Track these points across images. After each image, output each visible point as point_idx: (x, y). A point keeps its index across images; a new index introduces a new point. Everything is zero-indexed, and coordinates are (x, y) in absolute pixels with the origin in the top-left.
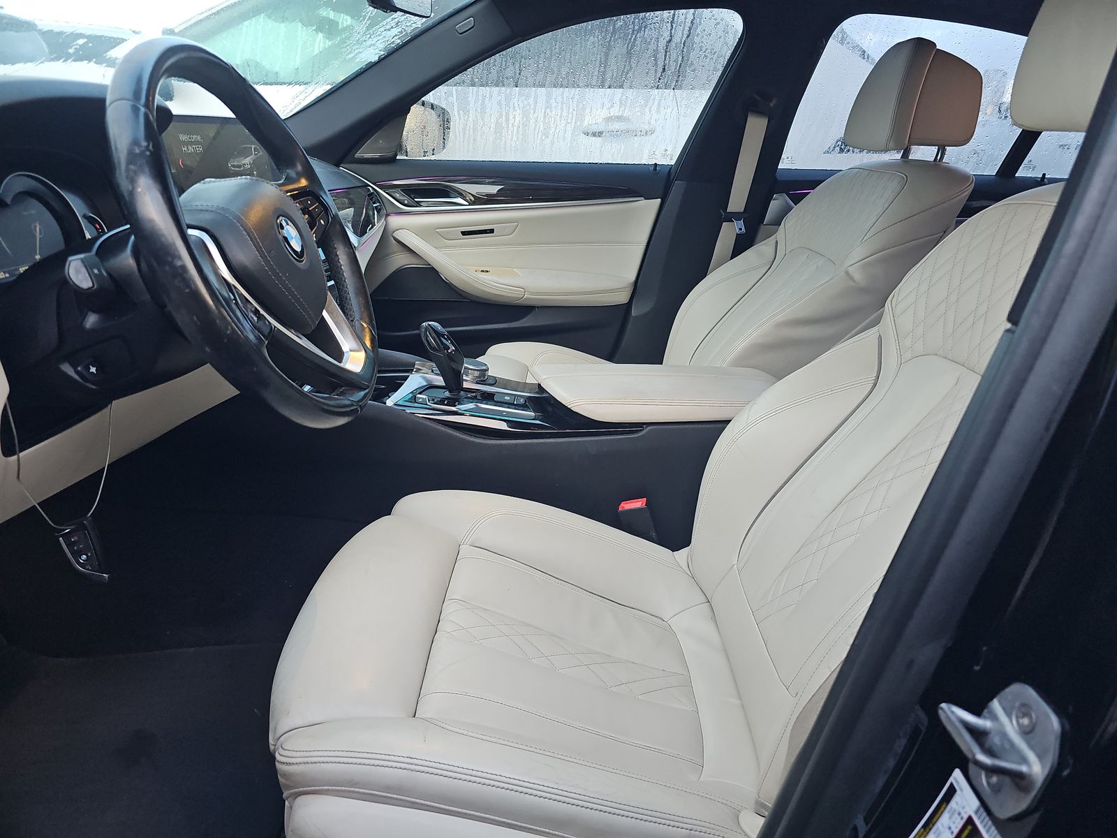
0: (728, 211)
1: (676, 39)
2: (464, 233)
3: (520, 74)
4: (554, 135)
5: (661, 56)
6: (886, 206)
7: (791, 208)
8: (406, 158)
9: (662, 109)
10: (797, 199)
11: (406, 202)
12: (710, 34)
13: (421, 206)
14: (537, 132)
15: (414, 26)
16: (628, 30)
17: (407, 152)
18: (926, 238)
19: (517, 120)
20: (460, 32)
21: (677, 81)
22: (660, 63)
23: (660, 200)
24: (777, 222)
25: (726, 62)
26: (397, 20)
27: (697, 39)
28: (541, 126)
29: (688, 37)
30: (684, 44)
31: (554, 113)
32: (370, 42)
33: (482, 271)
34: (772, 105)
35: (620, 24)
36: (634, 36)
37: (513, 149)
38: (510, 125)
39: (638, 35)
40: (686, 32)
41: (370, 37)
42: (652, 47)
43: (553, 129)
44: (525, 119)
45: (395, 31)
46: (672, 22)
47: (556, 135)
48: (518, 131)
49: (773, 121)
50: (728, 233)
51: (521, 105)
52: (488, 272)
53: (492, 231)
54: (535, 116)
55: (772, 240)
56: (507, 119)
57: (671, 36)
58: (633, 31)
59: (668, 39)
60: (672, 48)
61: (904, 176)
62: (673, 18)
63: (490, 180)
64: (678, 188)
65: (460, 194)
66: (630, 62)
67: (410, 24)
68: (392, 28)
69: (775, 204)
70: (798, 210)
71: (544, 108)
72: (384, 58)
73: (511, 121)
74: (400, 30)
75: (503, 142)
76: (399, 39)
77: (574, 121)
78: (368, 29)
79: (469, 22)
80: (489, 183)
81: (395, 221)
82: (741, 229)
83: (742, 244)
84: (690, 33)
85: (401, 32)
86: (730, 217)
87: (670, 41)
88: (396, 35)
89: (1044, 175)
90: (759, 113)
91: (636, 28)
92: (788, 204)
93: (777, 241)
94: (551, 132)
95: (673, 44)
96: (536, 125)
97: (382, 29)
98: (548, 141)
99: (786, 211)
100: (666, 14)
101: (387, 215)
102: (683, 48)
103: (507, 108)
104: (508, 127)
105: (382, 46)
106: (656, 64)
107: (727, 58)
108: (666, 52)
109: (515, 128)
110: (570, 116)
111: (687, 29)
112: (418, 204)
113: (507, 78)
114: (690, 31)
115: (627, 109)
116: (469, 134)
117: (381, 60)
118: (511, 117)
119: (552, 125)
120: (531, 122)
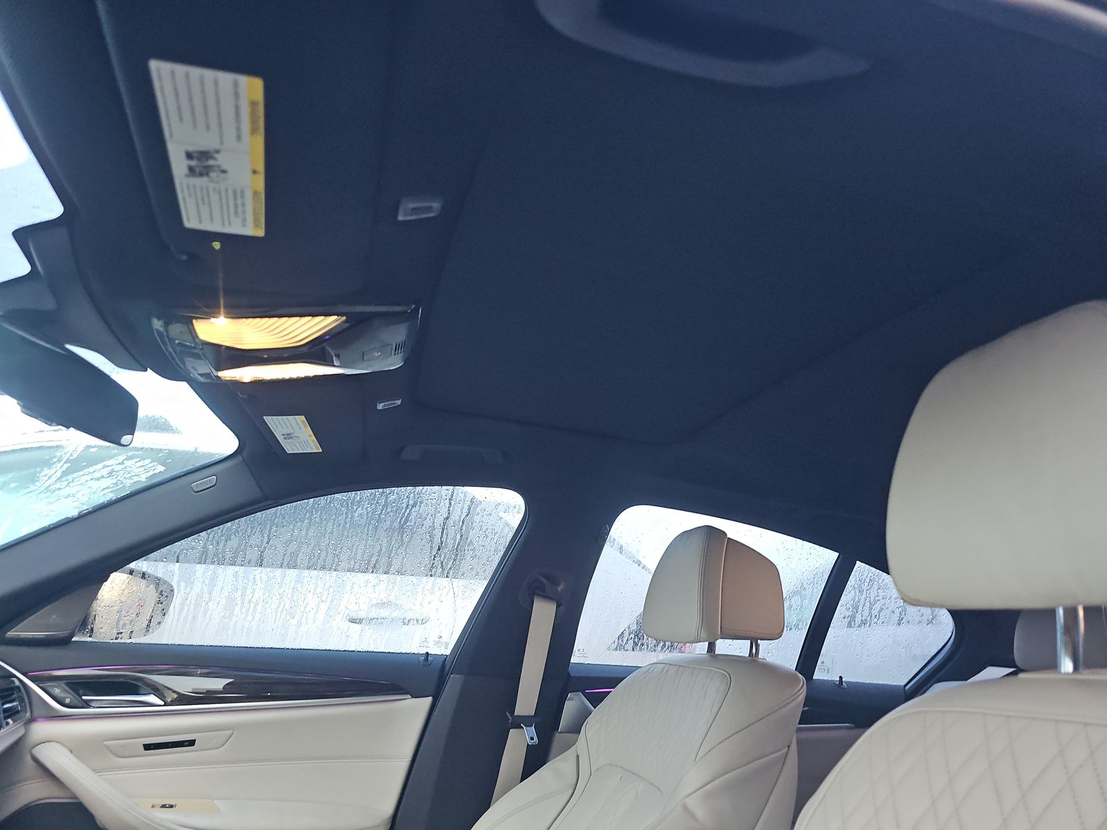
0: (515, 714)
1: (455, 516)
2: (147, 747)
3: (268, 543)
4: (303, 615)
5: (438, 533)
6: (715, 710)
7: (590, 713)
8: (89, 639)
9: (437, 589)
10: (596, 700)
11: (68, 701)
12: (491, 515)
13: (89, 706)
14: (280, 610)
15: (136, 479)
16: (401, 504)
17: (92, 630)
18: (773, 755)
19: (256, 595)
20: (197, 490)
21: (455, 560)
22: (437, 540)
23: (430, 699)
24: (576, 729)
25: (507, 544)
26: (110, 469)
27: (477, 519)
28: (287, 604)
29: (467, 515)
30: (463, 522)
31: (305, 589)
32: (67, 491)
33: (164, 806)
34: (559, 589)
35: (392, 497)
36: (408, 510)
37: (245, 630)
38: (246, 602)
39: (413, 510)
40: (465, 510)
41: (68, 485)
42: (428, 523)
43: (302, 609)
44: (267, 595)
45: (108, 482)
46: (450, 499)
47: (305, 615)
48: (255, 610)
49: (561, 607)
50: (518, 742)
51: (265, 578)
52: (171, 806)
53: (191, 743)
54: (281, 591)
55: (570, 754)
56: (243, 596)
57: (449, 513)
58: (408, 506)
59: (445, 516)
60: (449, 525)
61: (727, 675)
62: (452, 496)
63: (206, 671)
64: (455, 682)
65: (157, 690)
66: (402, 537)
67: (129, 475)
68: (103, 477)
69: (572, 704)
70: (599, 714)
71: (293, 582)
72: (85, 515)
73: (247, 598)
74: (115, 481)
75: (233, 622)
76: (111, 492)
77: (329, 599)
78: (64, 474)
79: (210, 480)
80: (202, 675)
81: (41, 729)
82: (532, 739)
83: (535, 760)
84: (469, 512)
85: (116, 484)
86: (518, 723)
87: (447, 518)
88: (108, 488)
89: (841, 678)
90: (547, 597)
91: (411, 502)
92: (586, 707)
93: (578, 756)
94: (299, 611)
95: (450, 522)
96: (280, 603)
97: (88, 477)
98: (294, 622)
99: (584, 715)
100: (445, 490)
101: (32, 720)
102: (462, 526)
103: (246, 581)
104: (243, 603)
105: (85, 499)
106: (432, 541)
107: (509, 539)
108: (443, 529)
109: (252, 605)
110: (326, 593)
111: (466, 508)
112: (87, 704)
113: (251, 546)
114: (469, 509)
115: (396, 588)
116: (188, 611)
117: (81, 516)
118: (249, 592)
119: (301, 603)
120: (274, 598)
